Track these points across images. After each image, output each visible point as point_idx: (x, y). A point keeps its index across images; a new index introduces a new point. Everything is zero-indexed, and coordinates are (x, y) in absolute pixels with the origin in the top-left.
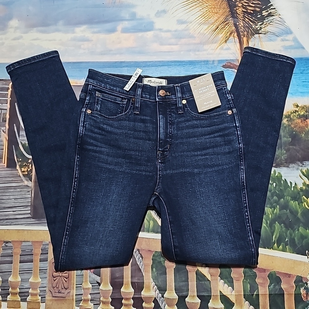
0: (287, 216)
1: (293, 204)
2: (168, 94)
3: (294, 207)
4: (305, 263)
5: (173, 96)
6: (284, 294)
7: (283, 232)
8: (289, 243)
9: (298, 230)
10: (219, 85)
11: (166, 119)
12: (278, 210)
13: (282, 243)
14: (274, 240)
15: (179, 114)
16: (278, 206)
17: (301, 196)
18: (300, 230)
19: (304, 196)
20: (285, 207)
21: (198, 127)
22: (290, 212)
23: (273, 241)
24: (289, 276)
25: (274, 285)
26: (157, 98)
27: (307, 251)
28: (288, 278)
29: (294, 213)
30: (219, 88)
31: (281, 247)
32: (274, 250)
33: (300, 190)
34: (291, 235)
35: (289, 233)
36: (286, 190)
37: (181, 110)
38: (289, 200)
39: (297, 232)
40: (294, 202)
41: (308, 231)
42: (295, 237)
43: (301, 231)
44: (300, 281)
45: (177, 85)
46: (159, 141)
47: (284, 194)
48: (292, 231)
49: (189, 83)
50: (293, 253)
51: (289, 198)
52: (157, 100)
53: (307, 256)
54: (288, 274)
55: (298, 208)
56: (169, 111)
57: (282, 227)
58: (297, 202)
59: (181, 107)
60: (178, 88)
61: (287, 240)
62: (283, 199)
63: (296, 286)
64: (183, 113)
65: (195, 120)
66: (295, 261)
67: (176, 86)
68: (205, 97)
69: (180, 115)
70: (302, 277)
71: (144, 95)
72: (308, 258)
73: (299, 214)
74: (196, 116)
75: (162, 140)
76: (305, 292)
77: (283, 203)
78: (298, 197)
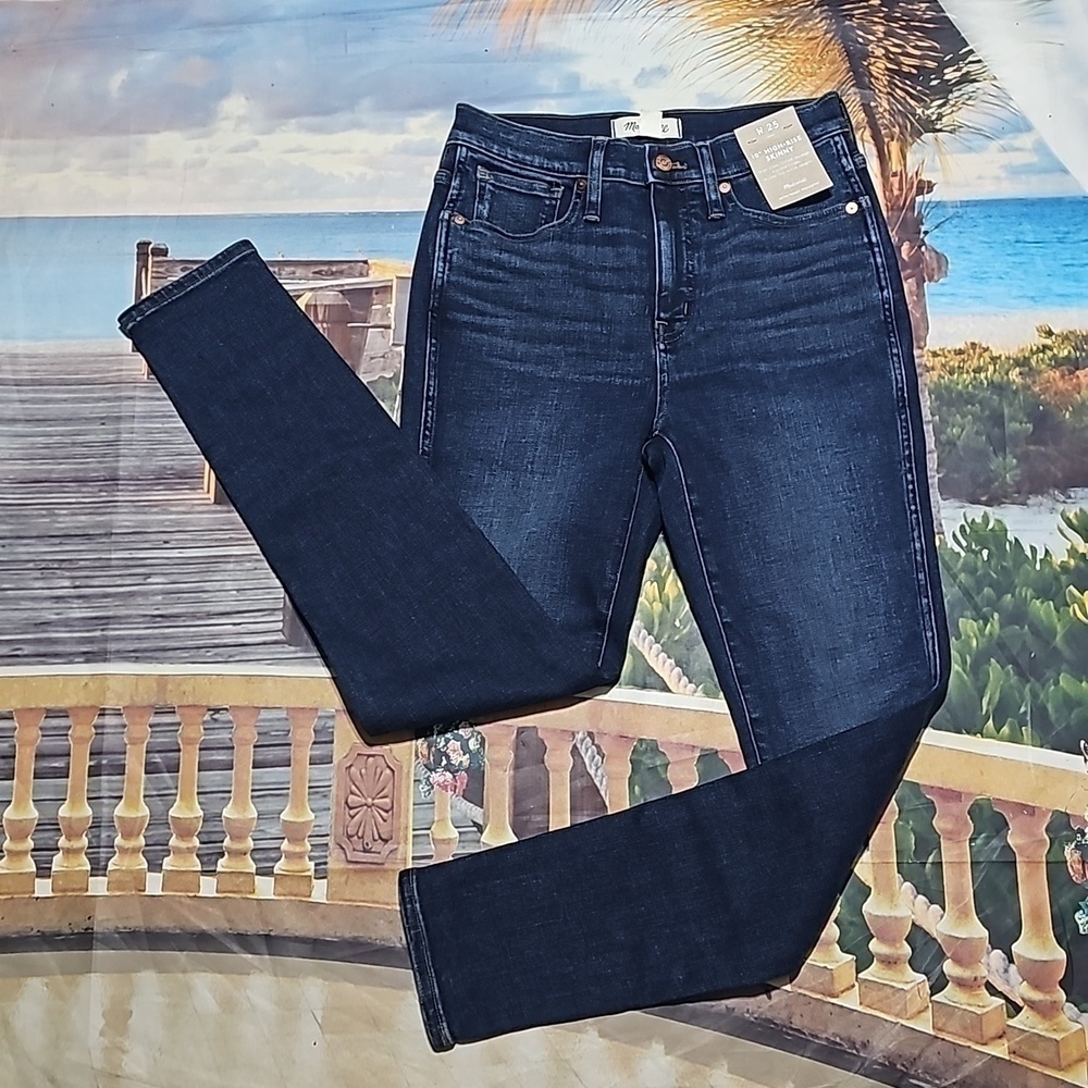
0: (1024, 642)
1: (1041, 609)
2: (679, 167)
3: (1044, 618)
4: (1077, 776)
5: (693, 171)
6: (1015, 862)
7: (1011, 687)
8: (1028, 718)
9: (1057, 683)
10: (821, 136)
11: (678, 234)
12: (997, 626)
13: (1009, 719)
14: (987, 711)
15: (713, 219)
16: (996, 616)
17: (1064, 585)
18: (1061, 683)
19: (1071, 587)
20: (1017, 616)
21: (763, 250)
22: (1032, 633)
23: (984, 712)
24: (1032, 811)
25: (987, 837)
26: (650, 175)
27: (1082, 742)
28: (1029, 818)
29: (1043, 634)
30: (819, 145)
31: (1006, 730)
32: (987, 737)
33: (1059, 569)
34: (1035, 695)
35: (1030, 690)
36: (1019, 569)
37: (716, 210)
38: (1029, 598)
39: (1053, 687)
40: (1042, 602)
41: (1084, 684)
42: (1048, 701)
43: (1065, 686)
44: (1062, 827)
45: (701, 143)
46: (660, 292)
47: (1013, 582)
48: (1038, 686)
49: (734, 135)
50: (1042, 747)
51: (1030, 592)
52: (651, 179)
53: (1081, 754)
54: (1027, 806)
55: (1056, 620)
56: (685, 214)
57: (1008, 673)
58: (1051, 603)
59: (717, 200)
60: (704, 151)
61: (1022, 710)
62: (1010, 596)
63: (1050, 839)
64: (722, 218)
65: (757, 228)
66: (1047, 771)
67: (700, 147)
68: (785, 170)
69: (714, 224)
70: (1068, 815)
71: (611, 169)
72: (1086, 760)
73: (1058, 638)
74: (760, 218)
75: (667, 289)
76: (1077, 855)
77: (1011, 607)
78: (1054, 589)
